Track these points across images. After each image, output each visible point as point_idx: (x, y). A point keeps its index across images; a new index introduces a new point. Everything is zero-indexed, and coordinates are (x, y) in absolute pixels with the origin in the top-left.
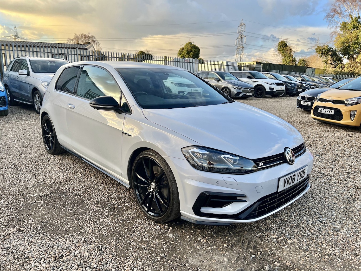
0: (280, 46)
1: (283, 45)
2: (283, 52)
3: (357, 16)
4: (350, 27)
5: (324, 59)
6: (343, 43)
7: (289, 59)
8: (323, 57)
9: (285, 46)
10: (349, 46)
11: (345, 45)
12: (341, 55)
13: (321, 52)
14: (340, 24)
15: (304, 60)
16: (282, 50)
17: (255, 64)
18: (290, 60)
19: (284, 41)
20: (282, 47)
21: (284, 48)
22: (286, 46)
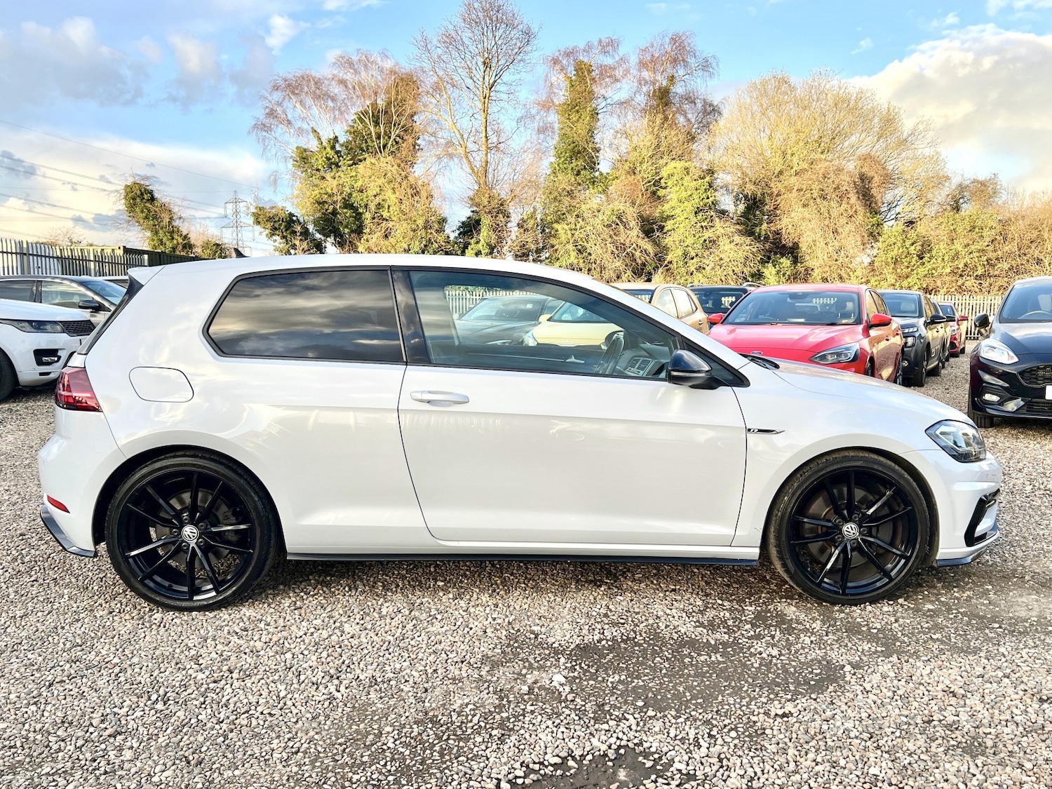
0: (134, 199)
1: (142, 194)
2: (146, 218)
3: (332, 136)
4: (320, 162)
5: (276, 244)
6: (319, 203)
7: (173, 238)
8: (274, 237)
9: (148, 200)
10: (334, 213)
11: (326, 210)
12: (318, 236)
13: (269, 225)
14: (291, 150)
15: (218, 245)
16: (142, 212)
17: (121, 252)
18: (175, 242)
19: (142, 182)
20: (138, 200)
21: (148, 205)
22: (152, 199)
